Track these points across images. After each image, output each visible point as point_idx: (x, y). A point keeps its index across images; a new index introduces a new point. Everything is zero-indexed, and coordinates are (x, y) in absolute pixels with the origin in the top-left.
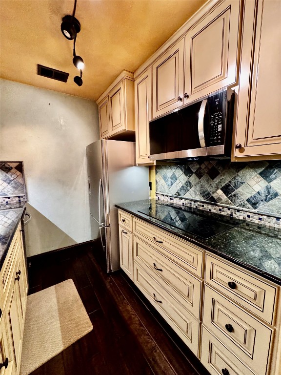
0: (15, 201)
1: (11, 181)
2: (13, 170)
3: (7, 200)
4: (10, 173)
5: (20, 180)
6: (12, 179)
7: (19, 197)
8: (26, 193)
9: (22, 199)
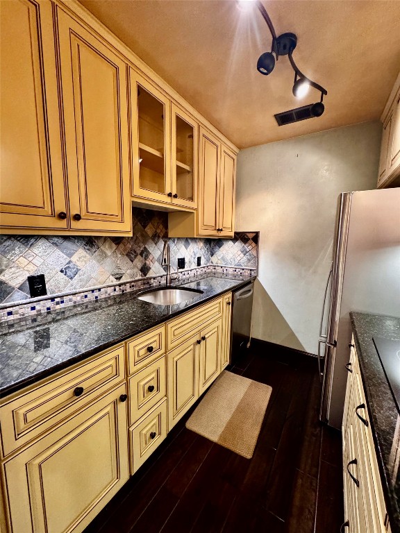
0: (247, 274)
1: (247, 252)
2: (250, 241)
3: (241, 271)
4: (247, 245)
5: (254, 253)
6: (248, 250)
7: (251, 270)
8: (257, 267)
9: (253, 272)
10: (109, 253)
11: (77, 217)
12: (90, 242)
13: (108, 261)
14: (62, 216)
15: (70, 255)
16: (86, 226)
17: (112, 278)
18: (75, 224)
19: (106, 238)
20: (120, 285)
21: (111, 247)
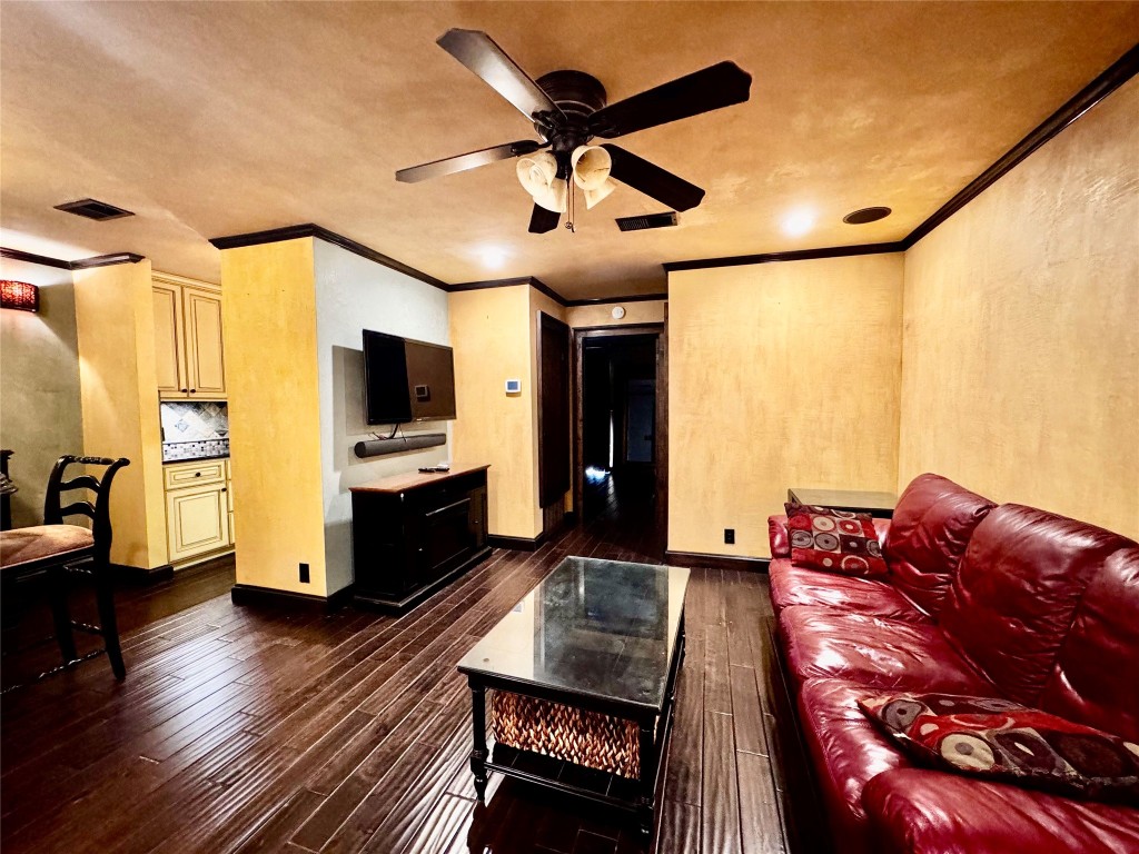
10: (213, 414)
11: (193, 391)
12: (197, 406)
13: (213, 420)
14: (184, 391)
15: (182, 415)
16: (197, 397)
17: (216, 434)
18: (191, 395)
19: (211, 403)
20: (224, 440)
21: (215, 410)
